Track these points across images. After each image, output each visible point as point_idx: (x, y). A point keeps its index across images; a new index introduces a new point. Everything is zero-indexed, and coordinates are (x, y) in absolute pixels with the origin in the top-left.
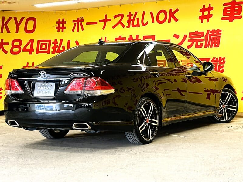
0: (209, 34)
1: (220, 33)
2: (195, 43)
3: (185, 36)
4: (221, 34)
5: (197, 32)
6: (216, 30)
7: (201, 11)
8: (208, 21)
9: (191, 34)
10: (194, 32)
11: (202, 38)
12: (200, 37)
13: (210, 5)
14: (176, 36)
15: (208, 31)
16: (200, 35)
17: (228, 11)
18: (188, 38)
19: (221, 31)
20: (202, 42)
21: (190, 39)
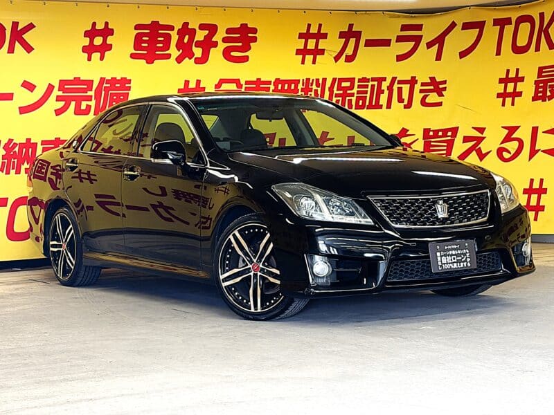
0: (105, 85)
1: (127, 85)
2: (73, 104)
3: (50, 88)
4: (129, 89)
5: (77, 81)
6: (119, 78)
7: (87, 34)
8: (102, 58)
9: (63, 83)
10: (72, 78)
11: (90, 93)
12: (85, 91)
13: (107, 24)
14: (29, 86)
15: (102, 80)
16: (85, 87)
17: (145, 42)
18: (56, 92)
19: (129, 81)
20: (89, 103)
21: (60, 93)
